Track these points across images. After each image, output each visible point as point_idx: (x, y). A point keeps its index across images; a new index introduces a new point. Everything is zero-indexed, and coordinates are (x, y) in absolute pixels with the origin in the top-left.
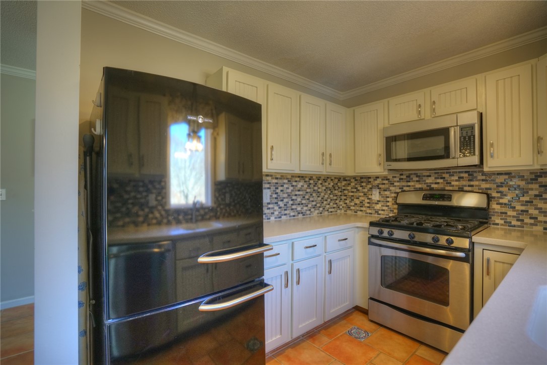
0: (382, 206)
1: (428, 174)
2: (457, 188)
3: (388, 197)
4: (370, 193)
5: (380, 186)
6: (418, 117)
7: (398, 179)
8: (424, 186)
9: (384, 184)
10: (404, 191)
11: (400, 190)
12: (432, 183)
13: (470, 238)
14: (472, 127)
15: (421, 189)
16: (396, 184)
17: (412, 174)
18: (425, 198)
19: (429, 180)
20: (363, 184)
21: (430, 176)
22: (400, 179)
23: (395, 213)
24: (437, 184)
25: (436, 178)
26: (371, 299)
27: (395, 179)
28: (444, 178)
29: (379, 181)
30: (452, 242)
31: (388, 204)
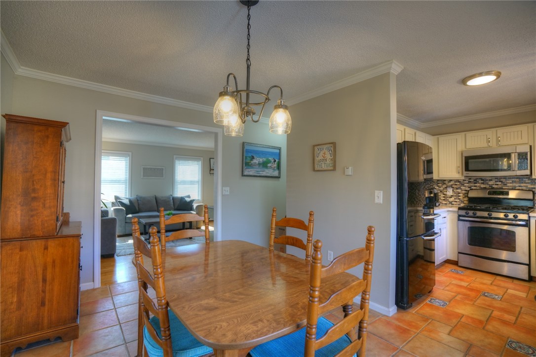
0: (455, 199)
1: (490, 179)
2: (511, 188)
3: (460, 193)
4: (445, 190)
5: (453, 186)
6: (488, 145)
7: (467, 182)
8: (487, 186)
9: (457, 185)
10: (472, 189)
11: (469, 189)
12: (493, 185)
13: (528, 214)
14: (526, 154)
15: (485, 188)
16: (465, 185)
17: (478, 179)
18: (490, 193)
19: (491, 183)
20: (439, 185)
21: (492, 180)
22: (469, 182)
23: (465, 203)
24: (497, 185)
25: (496, 182)
26: (459, 253)
27: (465, 182)
28: (501, 182)
29: (452, 183)
30: (517, 217)
31: (460, 197)
